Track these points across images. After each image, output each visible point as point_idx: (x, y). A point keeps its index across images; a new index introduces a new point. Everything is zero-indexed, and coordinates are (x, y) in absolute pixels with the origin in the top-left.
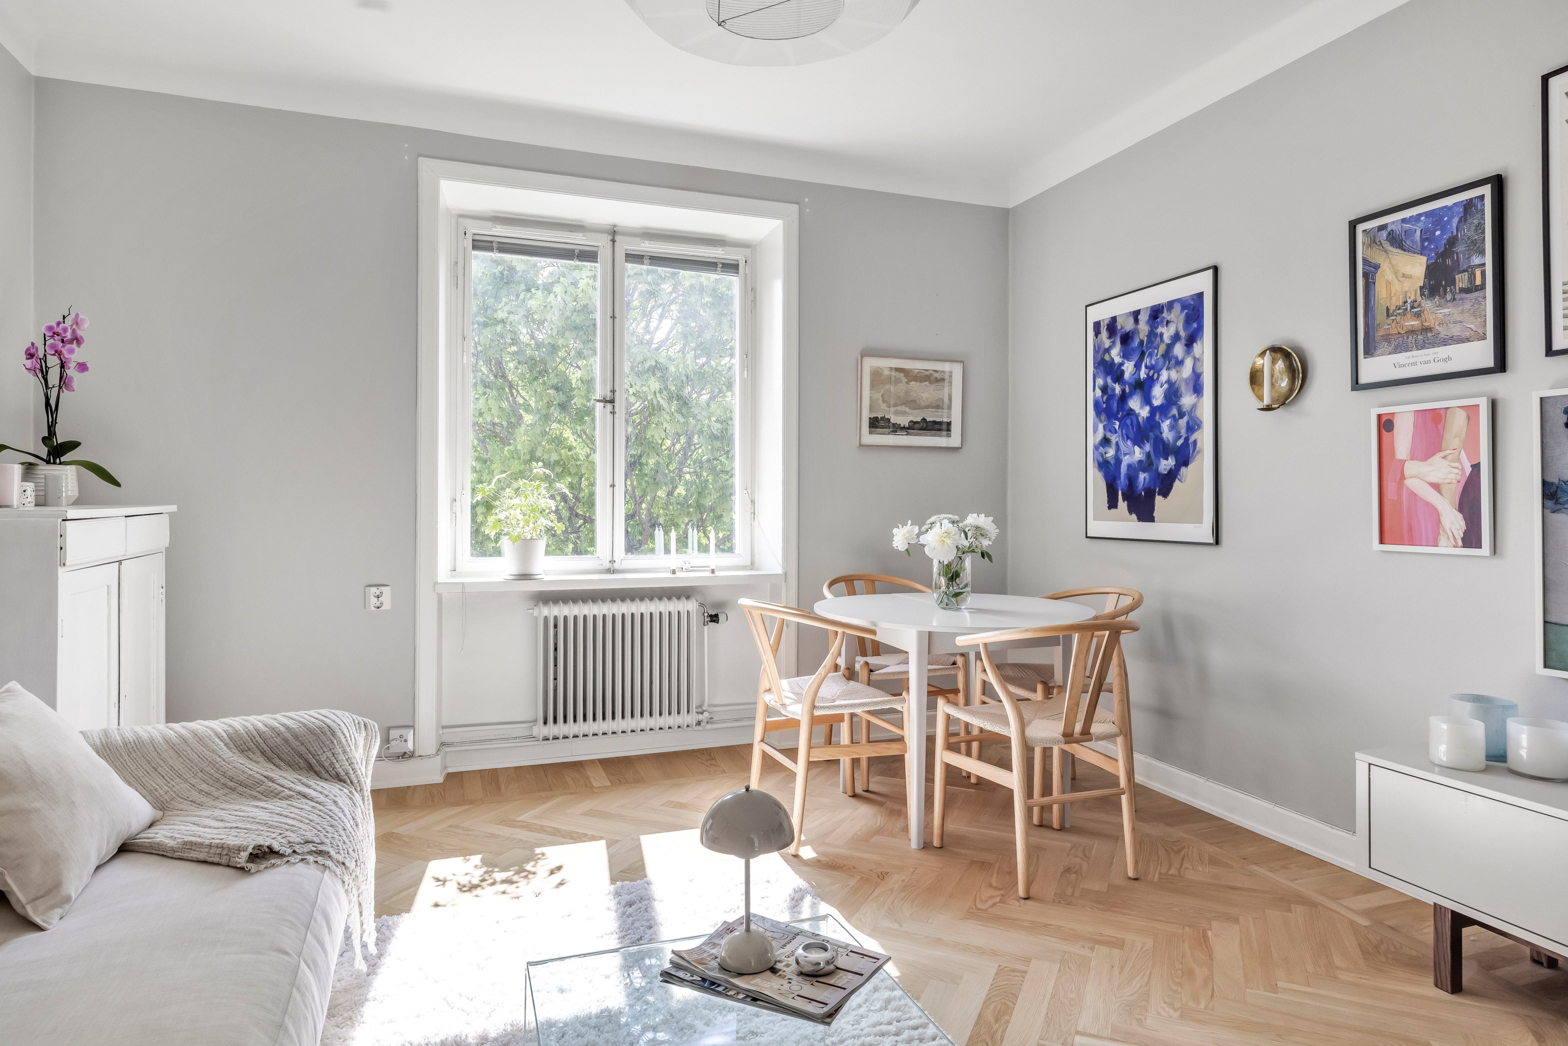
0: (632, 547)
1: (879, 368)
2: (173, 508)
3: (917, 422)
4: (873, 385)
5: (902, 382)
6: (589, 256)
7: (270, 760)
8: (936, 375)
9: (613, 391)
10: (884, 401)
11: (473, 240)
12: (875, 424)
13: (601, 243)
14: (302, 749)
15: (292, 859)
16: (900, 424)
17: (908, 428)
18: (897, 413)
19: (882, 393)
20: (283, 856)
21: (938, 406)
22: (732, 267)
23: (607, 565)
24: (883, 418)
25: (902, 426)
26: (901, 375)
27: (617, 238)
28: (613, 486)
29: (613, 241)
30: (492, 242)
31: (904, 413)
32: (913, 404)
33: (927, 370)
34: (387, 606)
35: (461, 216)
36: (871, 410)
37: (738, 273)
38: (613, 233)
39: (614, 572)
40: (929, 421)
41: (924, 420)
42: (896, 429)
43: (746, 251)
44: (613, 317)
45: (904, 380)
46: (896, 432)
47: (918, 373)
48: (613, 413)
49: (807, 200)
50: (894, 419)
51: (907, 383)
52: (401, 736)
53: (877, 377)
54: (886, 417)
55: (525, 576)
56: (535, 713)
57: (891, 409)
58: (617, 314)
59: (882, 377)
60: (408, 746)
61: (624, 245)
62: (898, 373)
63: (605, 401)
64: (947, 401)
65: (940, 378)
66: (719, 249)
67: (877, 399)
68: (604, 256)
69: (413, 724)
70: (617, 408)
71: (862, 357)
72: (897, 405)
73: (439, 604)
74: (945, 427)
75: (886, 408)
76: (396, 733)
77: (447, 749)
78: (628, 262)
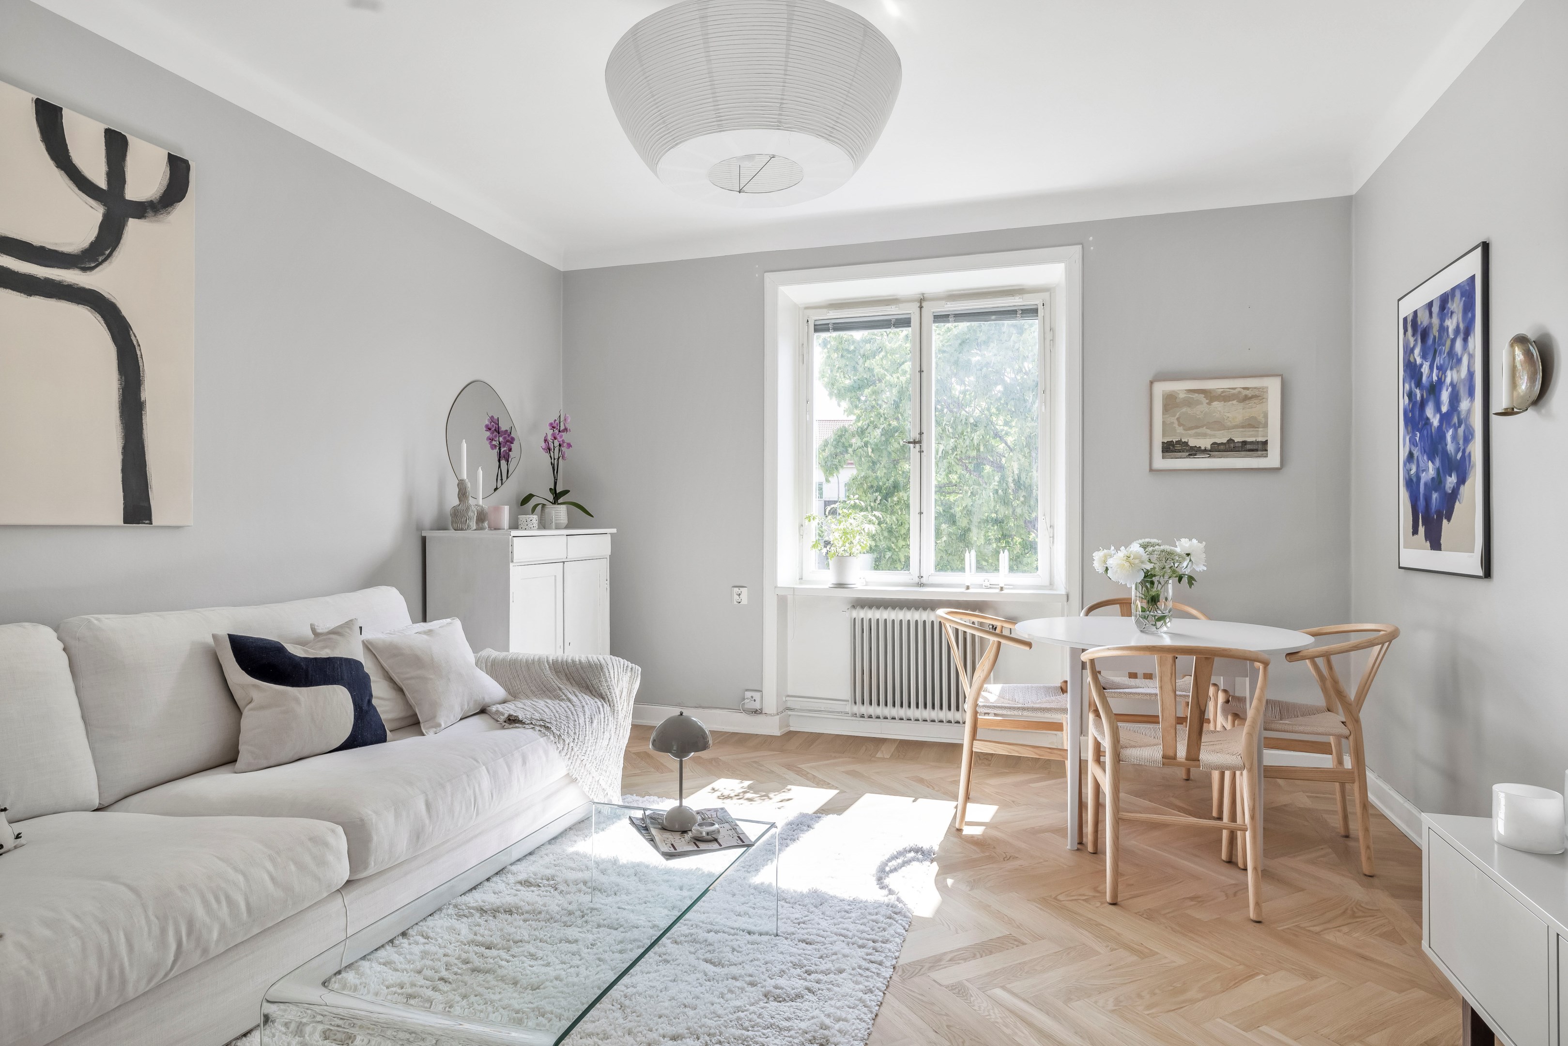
0: (942, 566)
1: (1174, 391)
2: (614, 531)
3: (1222, 444)
4: (1167, 408)
5: (1202, 404)
6: (905, 322)
7: (568, 679)
8: (1247, 392)
9: (921, 434)
10: (1180, 425)
11: (815, 325)
12: (1169, 448)
13: (911, 310)
14: (584, 675)
15: (527, 726)
16: (1200, 447)
17: (1210, 451)
18: (1197, 435)
19: (1177, 416)
20: (524, 723)
21: (1252, 424)
22: (1032, 312)
23: (917, 580)
24: (1179, 442)
25: (1203, 448)
26: (1201, 397)
27: (924, 304)
28: (921, 513)
29: (921, 307)
30: (829, 324)
31: (1205, 435)
32: (1219, 425)
33: (1234, 389)
34: (745, 601)
35: (806, 308)
36: (1164, 435)
37: (1037, 316)
38: (922, 301)
39: (923, 585)
40: (1238, 442)
41: (1231, 441)
42: (1194, 452)
43: (1046, 295)
44: (921, 371)
45: (1205, 401)
46: (1195, 455)
47: (1223, 392)
48: (921, 452)
49: (1091, 238)
50: (1192, 442)
51: (1209, 404)
52: (752, 697)
53: (1170, 401)
54: (1183, 440)
55: (841, 585)
56: (846, 694)
57: (1190, 432)
58: (924, 368)
59: (1178, 401)
60: (757, 706)
61: (931, 309)
62: (1197, 395)
63: (915, 442)
64: (1261, 418)
65: (1250, 395)
66: (1017, 298)
67: (1173, 423)
68: (915, 321)
69: (761, 690)
70: (924, 448)
71: (1151, 383)
72: (1197, 427)
73: (782, 601)
74: (1260, 448)
75: (1183, 432)
76: (748, 694)
77: (790, 713)
78: (934, 322)
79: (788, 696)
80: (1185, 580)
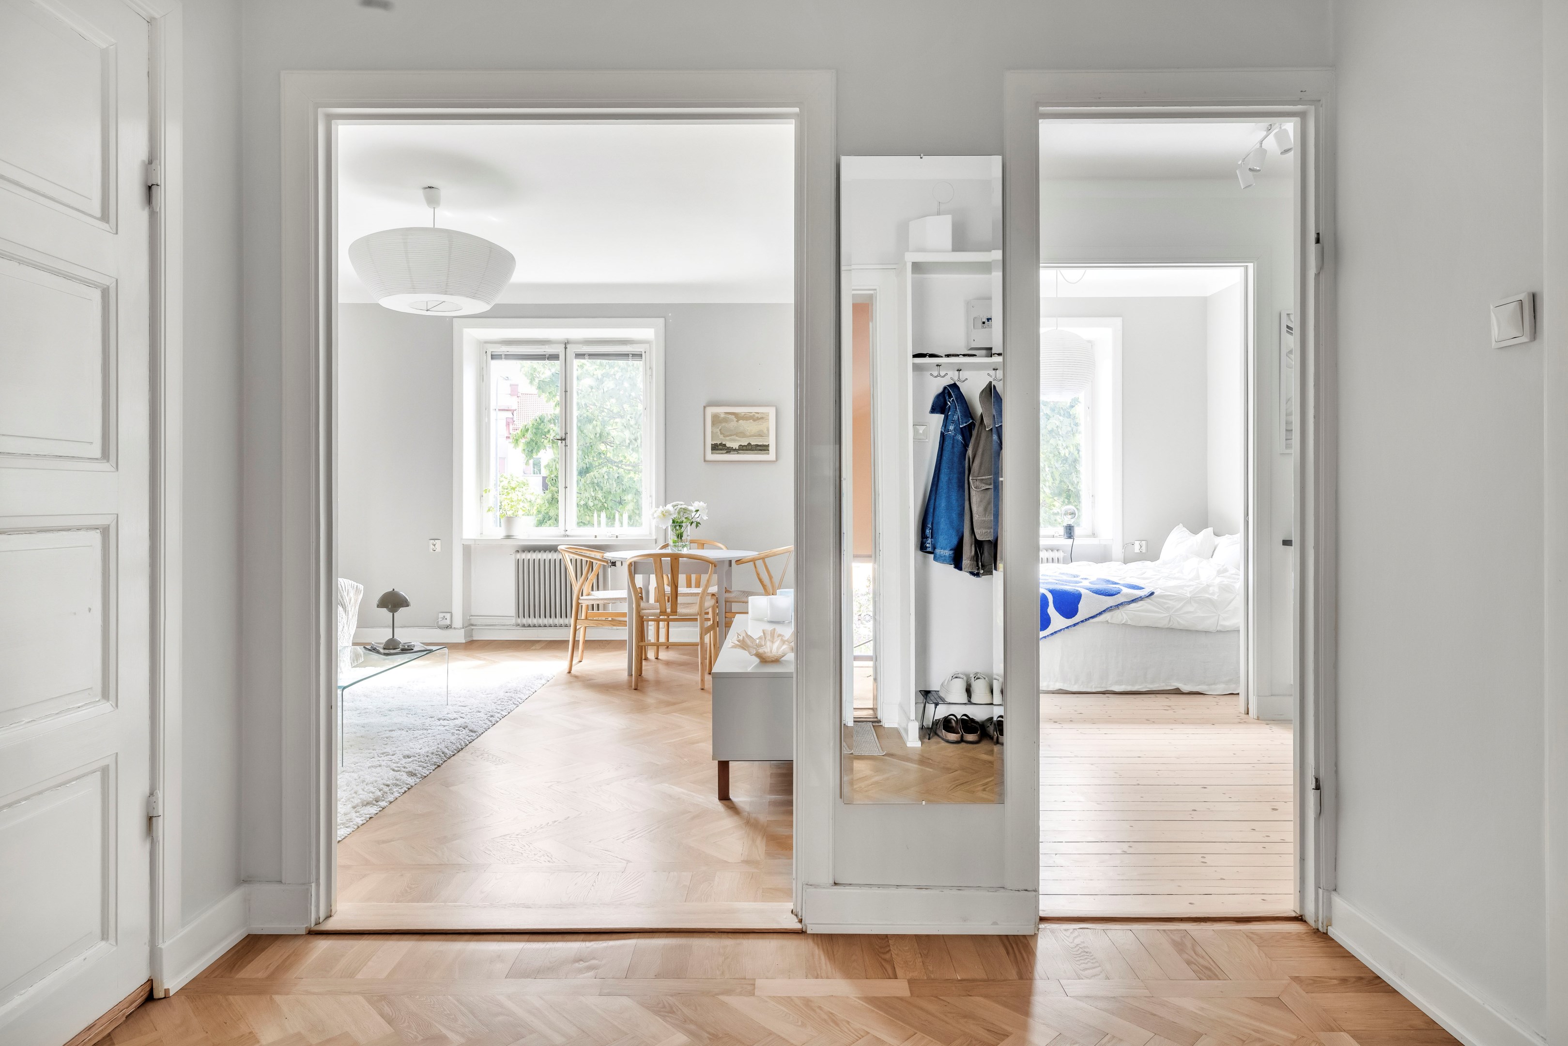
0: (581, 523)
1: (717, 413)
3: (745, 446)
4: (714, 423)
5: (734, 421)
6: (555, 357)
8: (757, 415)
9: (566, 434)
10: (721, 433)
11: (491, 354)
12: (715, 448)
13: (559, 349)
16: (732, 448)
17: (738, 450)
18: (731, 440)
19: (720, 428)
21: (760, 435)
22: (638, 356)
23: (563, 533)
24: (721, 444)
25: (734, 448)
26: (733, 417)
27: (568, 346)
28: (566, 487)
29: (566, 348)
30: (501, 355)
31: (734, 440)
32: (743, 434)
33: (751, 413)
34: (439, 550)
35: (482, 344)
36: (712, 440)
37: (642, 359)
38: (566, 344)
39: (568, 536)
40: (753, 445)
41: (749, 444)
42: (729, 450)
43: (647, 346)
44: (566, 391)
46: (730, 452)
47: (745, 415)
48: (566, 446)
49: (670, 314)
50: (728, 444)
51: (737, 421)
52: (444, 617)
53: (716, 419)
54: (723, 443)
55: (508, 537)
56: (512, 611)
57: (727, 438)
58: (568, 390)
59: (720, 419)
60: (448, 622)
61: (572, 349)
62: (730, 416)
63: (561, 440)
64: (765, 431)
65: (760, 417)
66: (628, 346)
67: (717, 432)
68: (562, 357)
69: (450, 611)
70: (568, 443)
71: (705, 407)
72: (731, 435)
73: (467, 550)
74: (764, 448)
75: (723, 438)
76: (441, 615)
77: (473, 627)
78: (575, 358)
79: (472, 616)
80: (694, 525)
